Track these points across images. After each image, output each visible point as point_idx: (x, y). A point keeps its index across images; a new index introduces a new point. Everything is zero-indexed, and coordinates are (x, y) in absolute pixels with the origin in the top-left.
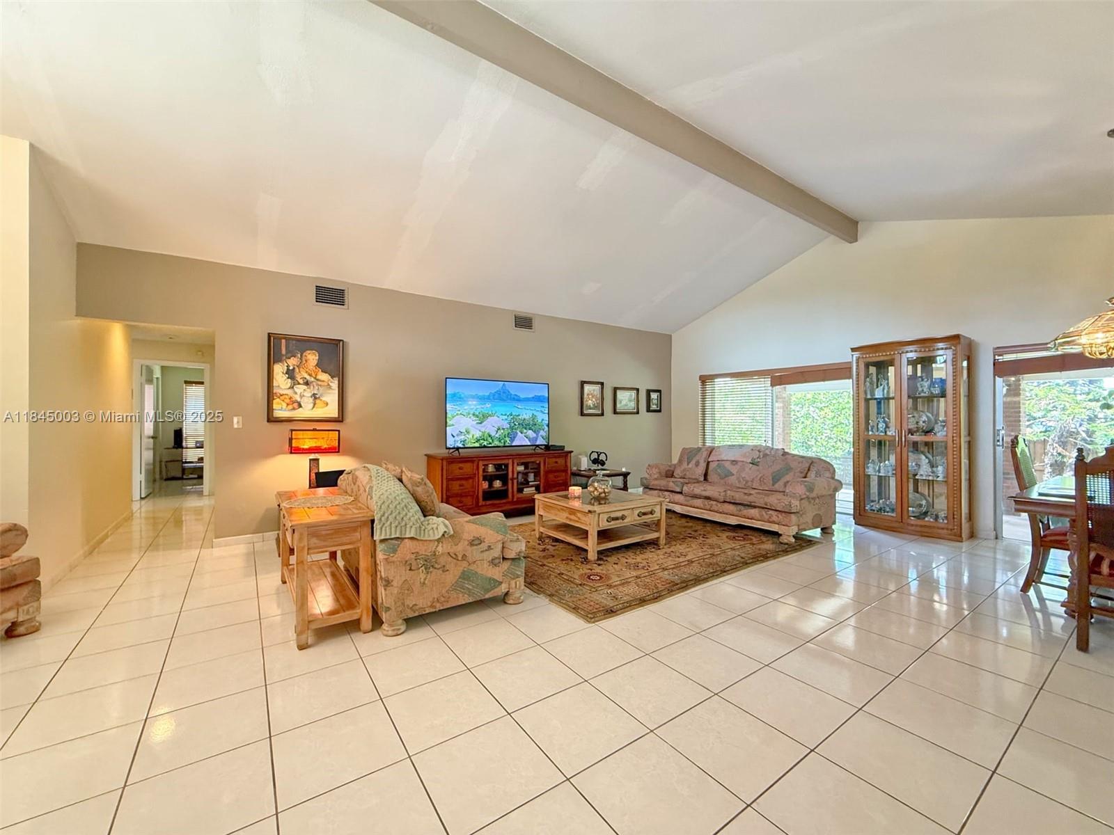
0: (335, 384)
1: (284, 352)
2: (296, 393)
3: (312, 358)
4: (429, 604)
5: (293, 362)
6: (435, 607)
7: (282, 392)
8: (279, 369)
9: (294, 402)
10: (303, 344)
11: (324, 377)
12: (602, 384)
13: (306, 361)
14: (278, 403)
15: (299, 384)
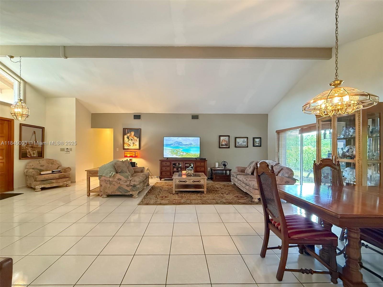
0: (138, 140)
1: (127, 132)
2: (129, 142)
3: (133, 133)
4: (111, 193)
5: (129, 135)
6: (112, 194)
7: (126, 142)
8: (126, 137)
9: (129, 145)
10: (131, 130)
11: (135, 138)
12: (229, 136)
13: (131, 134)
14: (126, 145)
15: (130, 140)
